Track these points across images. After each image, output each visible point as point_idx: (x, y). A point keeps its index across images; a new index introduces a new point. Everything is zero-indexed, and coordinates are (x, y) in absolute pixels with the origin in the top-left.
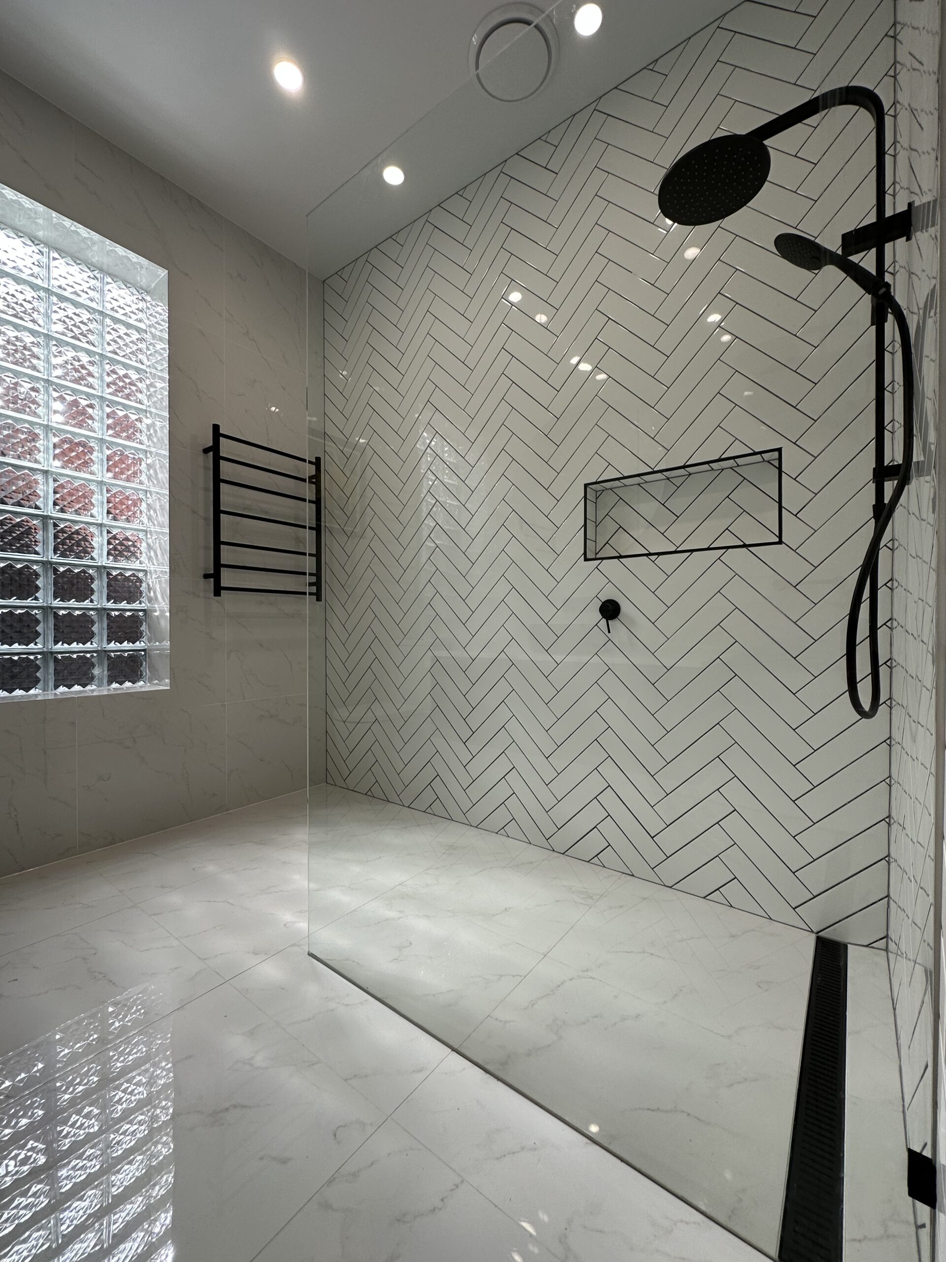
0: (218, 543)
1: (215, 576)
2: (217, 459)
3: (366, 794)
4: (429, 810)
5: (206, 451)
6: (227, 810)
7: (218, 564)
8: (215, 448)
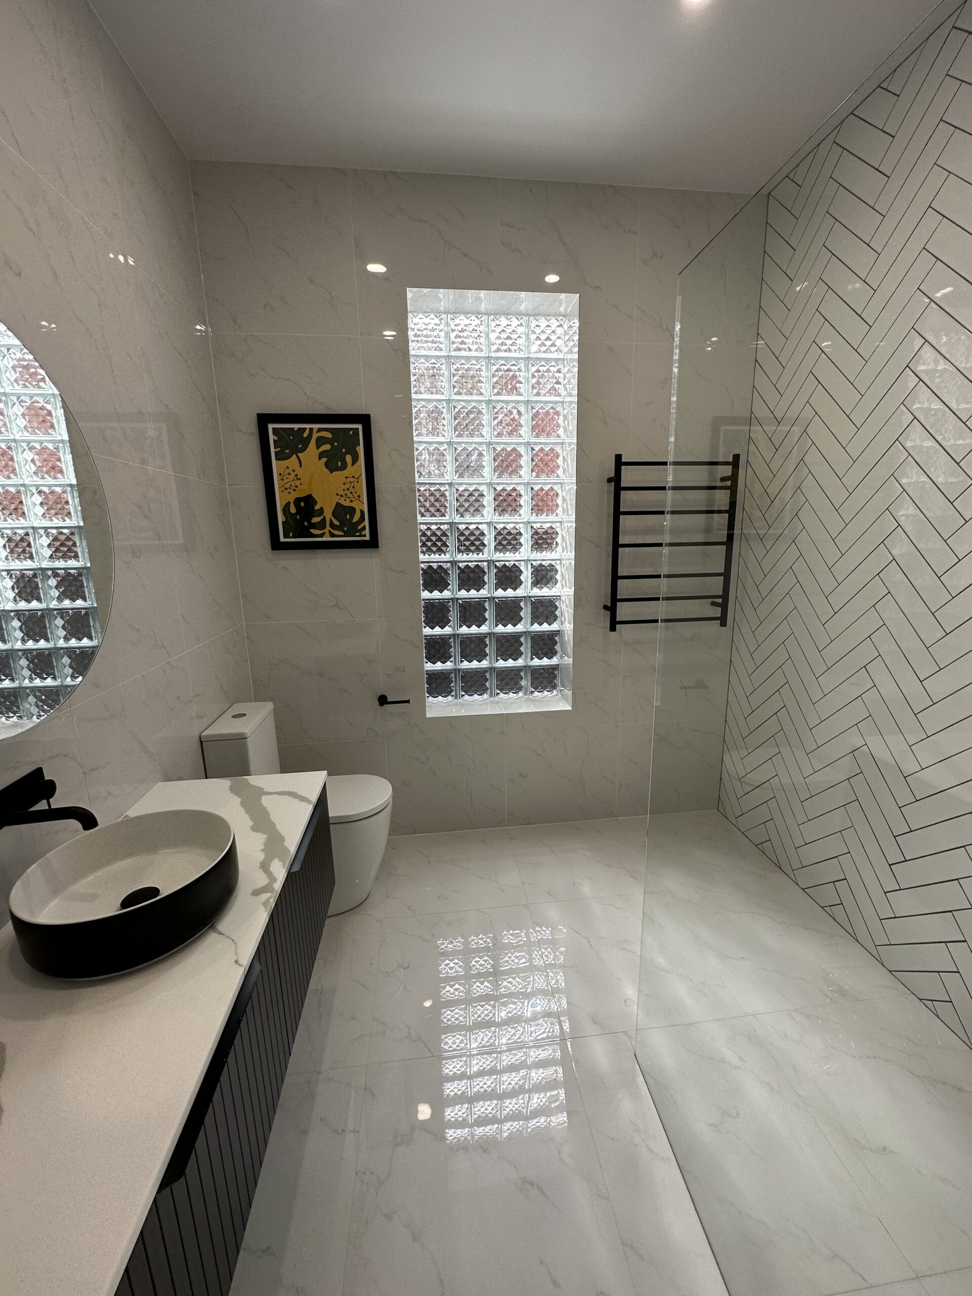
0: (615, 577)
1: (611, 609)
2: (618, 489)
3: (756, 845)
4: (828, 909)
5: (609, 480)
6: (616, 817)
7: (615, 599)
8: (616, 480)
